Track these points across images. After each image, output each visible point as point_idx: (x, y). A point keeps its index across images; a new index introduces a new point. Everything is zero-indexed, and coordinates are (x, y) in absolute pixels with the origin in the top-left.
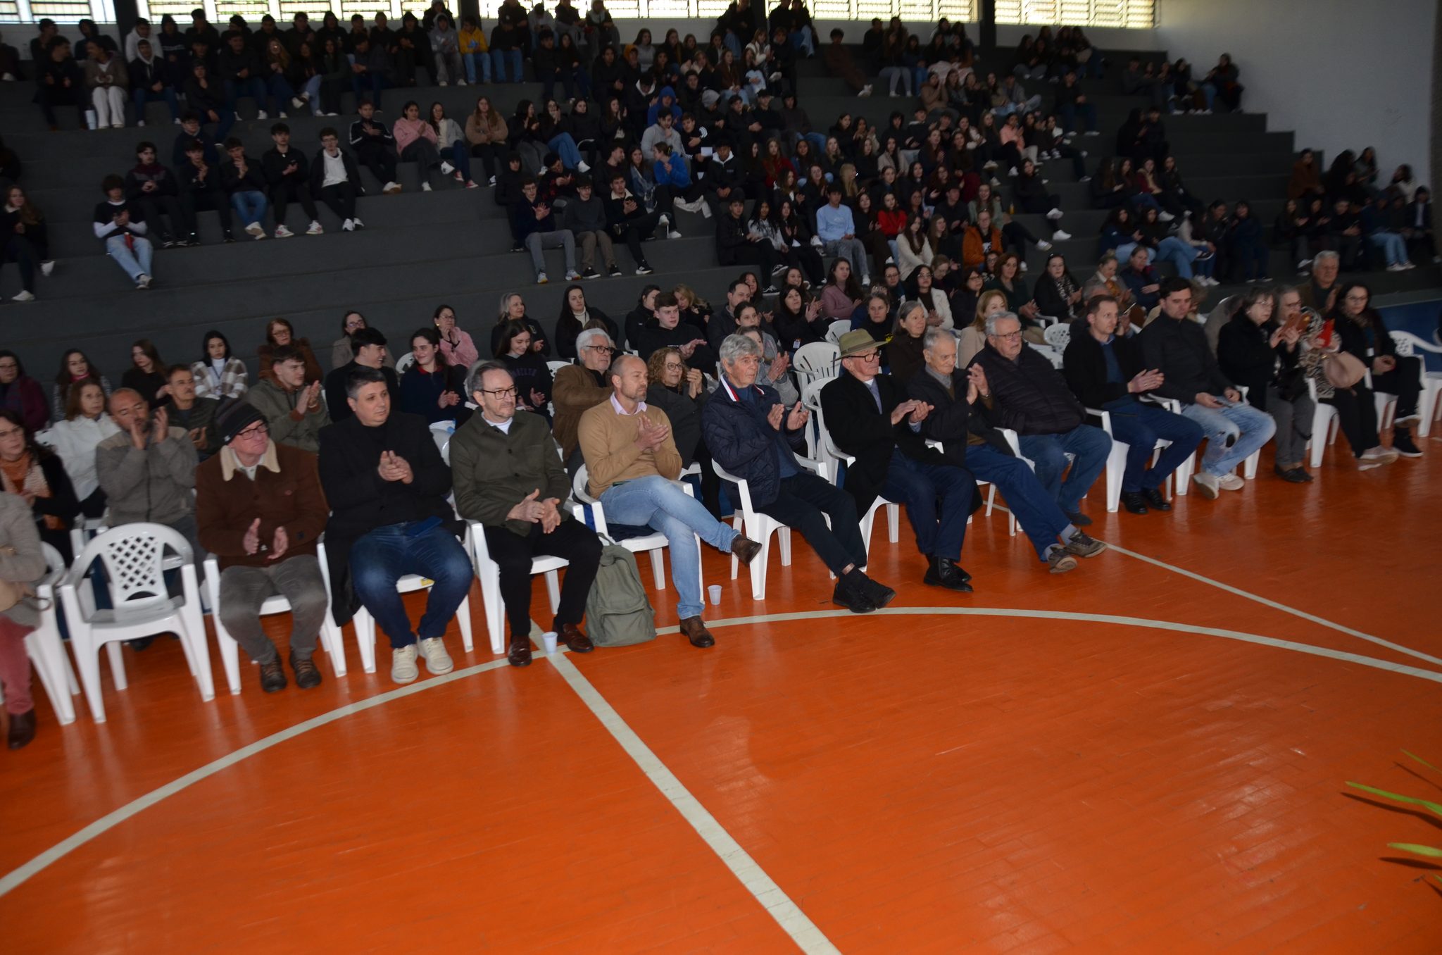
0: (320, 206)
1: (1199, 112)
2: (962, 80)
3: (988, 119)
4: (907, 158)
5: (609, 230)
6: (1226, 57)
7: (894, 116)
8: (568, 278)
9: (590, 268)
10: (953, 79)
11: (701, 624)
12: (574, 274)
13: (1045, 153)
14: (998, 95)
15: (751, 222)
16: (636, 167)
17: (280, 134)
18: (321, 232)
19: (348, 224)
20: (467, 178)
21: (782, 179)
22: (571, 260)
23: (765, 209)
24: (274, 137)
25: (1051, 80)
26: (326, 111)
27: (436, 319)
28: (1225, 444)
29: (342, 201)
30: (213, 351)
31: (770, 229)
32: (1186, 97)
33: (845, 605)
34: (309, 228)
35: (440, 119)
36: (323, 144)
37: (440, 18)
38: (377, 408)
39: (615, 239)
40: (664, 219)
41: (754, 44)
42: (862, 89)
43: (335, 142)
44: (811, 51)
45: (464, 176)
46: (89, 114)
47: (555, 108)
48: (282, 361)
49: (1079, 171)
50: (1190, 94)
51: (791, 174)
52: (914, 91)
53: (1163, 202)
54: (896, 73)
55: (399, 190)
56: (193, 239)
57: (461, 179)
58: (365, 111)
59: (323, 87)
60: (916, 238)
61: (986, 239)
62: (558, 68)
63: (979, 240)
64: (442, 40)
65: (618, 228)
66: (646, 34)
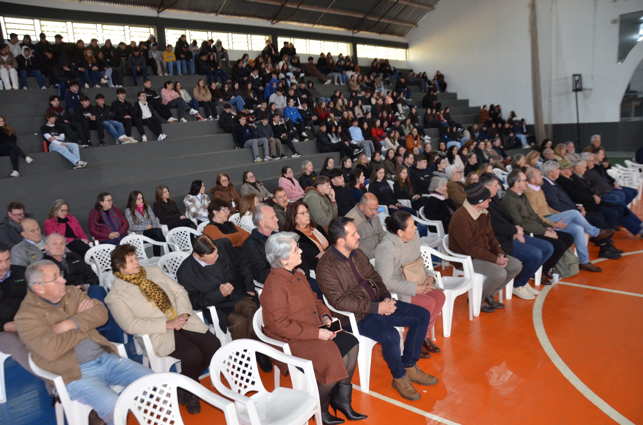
4: (366, 108)
5: (279, 138)
6: (438, 72)
8: (266, 160)
9: (274, 155)
10: (360, 78)
15: (328, 134)
17: (122, 94)
19: (161, 137)
22: (267, 152)
24: (118, 95)
25: (386, 79)
26: (114, 84)
34: (142, 138)
35: (180, 90)
36: (139, 98)
37: (154, 45)
39: (283, 142)
42: (327, 81)
52: (343, 83)
54: (336, 75)
55: (175, 121)
56: (90, 144)
57: (200, 116)
58: (148, 85)
59: (112, 73)
60: (392, 139)
61: (416, 139)
62: (212, 69)
63: (413, 140)
64: (155, 55)
65: (286, 137)
66: (247, 56)
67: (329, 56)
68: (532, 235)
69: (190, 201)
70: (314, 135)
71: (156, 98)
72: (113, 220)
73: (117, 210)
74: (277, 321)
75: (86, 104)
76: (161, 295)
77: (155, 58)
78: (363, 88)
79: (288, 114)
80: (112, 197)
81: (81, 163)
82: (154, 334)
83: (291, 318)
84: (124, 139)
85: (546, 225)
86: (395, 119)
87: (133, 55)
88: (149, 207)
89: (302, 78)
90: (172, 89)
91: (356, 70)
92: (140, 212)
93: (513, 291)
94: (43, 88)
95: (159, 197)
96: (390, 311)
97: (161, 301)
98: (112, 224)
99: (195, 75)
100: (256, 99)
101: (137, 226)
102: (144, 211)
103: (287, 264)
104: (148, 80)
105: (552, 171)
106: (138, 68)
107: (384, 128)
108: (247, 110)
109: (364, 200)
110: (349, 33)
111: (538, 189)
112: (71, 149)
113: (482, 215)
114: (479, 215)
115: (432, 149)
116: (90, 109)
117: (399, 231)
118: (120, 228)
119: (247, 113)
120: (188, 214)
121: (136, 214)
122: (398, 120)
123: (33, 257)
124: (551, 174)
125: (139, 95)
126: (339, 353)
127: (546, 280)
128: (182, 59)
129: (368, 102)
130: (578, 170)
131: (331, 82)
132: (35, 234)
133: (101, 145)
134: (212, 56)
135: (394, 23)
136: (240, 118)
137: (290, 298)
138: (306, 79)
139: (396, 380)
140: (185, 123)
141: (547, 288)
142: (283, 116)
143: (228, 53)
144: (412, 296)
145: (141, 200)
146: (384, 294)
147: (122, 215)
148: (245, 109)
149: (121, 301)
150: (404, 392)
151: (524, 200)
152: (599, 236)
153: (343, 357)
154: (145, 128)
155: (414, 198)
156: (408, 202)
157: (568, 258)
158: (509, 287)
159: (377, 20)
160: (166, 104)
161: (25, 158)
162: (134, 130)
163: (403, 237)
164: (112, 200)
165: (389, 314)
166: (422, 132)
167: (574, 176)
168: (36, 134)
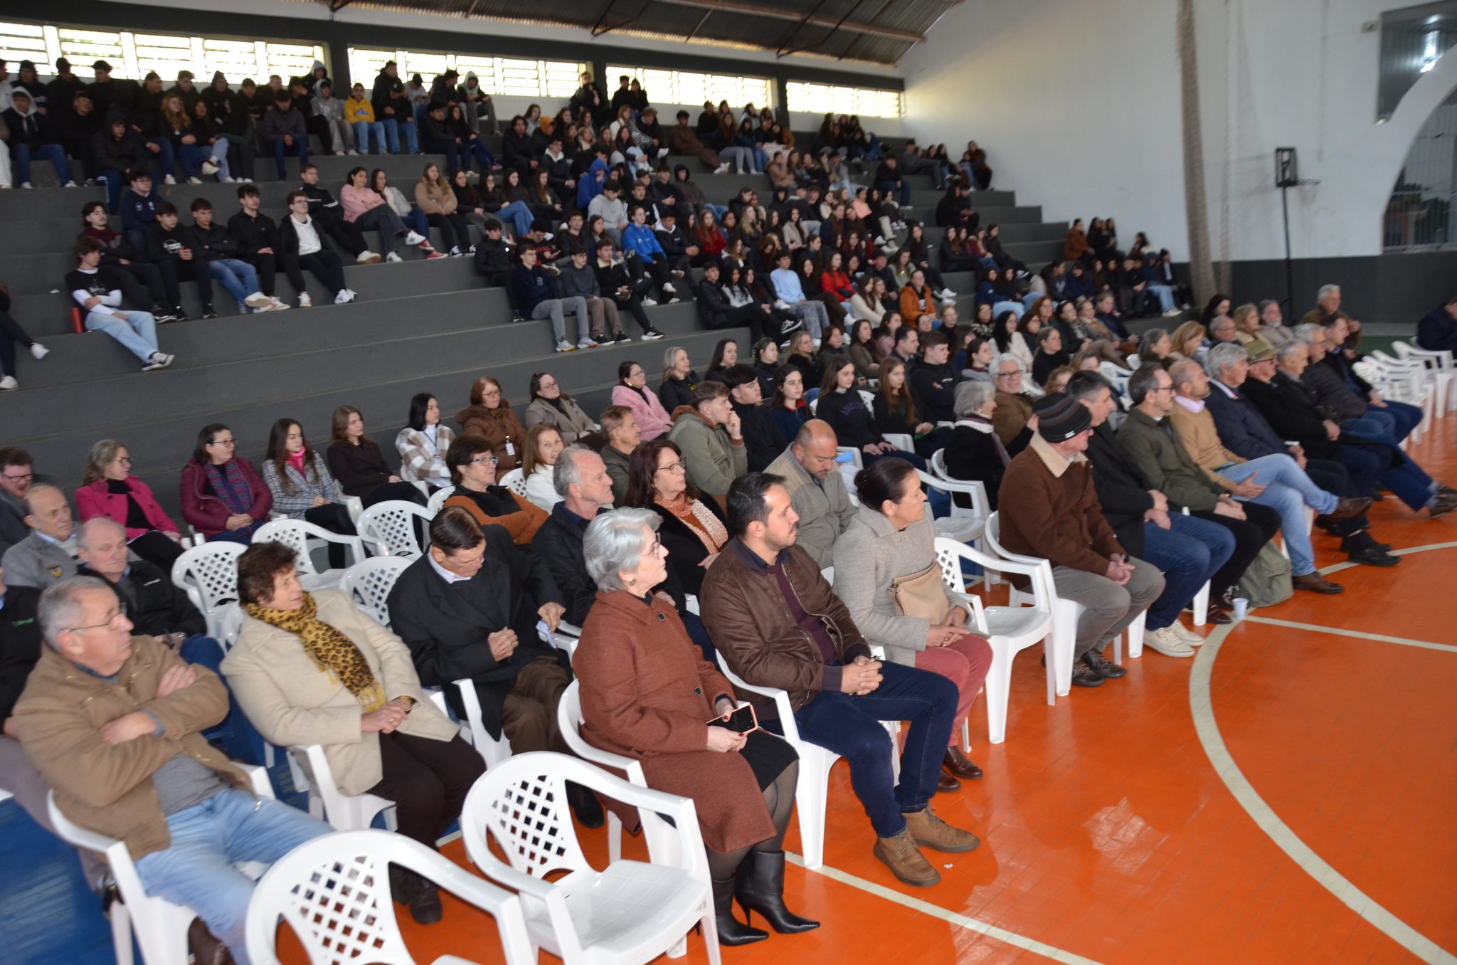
8: (582, 346)
9: (601, 335)
12: (590, 341)
19: (344, 296)
22: (585, 328)
24: (242, 200)
25: (854, 161)
26: (235, 177)
31: (742, 293)
35: (385, 187)
36: (292, 207)
42: (719, 166)
52: (757, 170)
54: (741, 153)
55: (373, 260)
56: (180, 314)
57: (431, 248)
58: (310, 176)
59: (229, 150)
60: (869, 298)
61: (921, 296)
62: (458, 140)
63: (917, 297)
64: (325, 108)
65: (627, 294)
66: (536, 109)
67: (724, 108)
68: (1186, 511)
69: (411, 442)
70: (691, 289)
71: (330, 205)
72: (237, 487)
73: (245, 465)
74: (611, 711)
75: (168, 221)
76: (350, 656)
77: (325, 114)
78: (801, 183)
79: (632, 242)
80: (232, 433)
81: (160, 357)
82: (334, 744)
83: (643, 703)
84: (259, 300)
85: (1217, 489)
86: (876, 252)
87: (277, 108)
88: (317, 455)
89: (664, 159)
90: (366, 186)
91: (785, 140)
92: (297, 468)
93: (1144, 638)
94: (68, 185)
95: (339, 432)
96: (868, 684)
97: (350, 669)
98: (234, 497)
99: (418, 153)
100: (558, 207)
101: (291, 501)
102: (307, 466)
103: (633, 582)
104: (312, 166)
105: (1229, 368)
106: (288, 139)
107: (851, 272)
108: (538, 233)
109: (804, 436)
110: (768, 56)
111: (1198, 406)
112: (136, 324)
113: (1074, 467)
114: (1066, 465)
115: (959, 319)
116: (177, 233)
117: (887, 504)
118: (252, 506)
119: (538, 241)
120: (407, 471)
121: (288, 473)
122: (882, 254)
123: (54, 573)
124: (1226, 372)
125: (290, 200)
126: (755, 780)
127: (1219, 612)
128: (390, 116)
129: (812, 212)
130: (1288, 364)
131: (729, 168)
132: (59, 521)
133: (206, 316)
134: (457, 109)
135: (871, 32)
136: (523, 251)
137: (642, 659)
138: (673, 162)
139: (884, 840)
140: (398, 264)
141: (1222, 631)
142: (621, 247)
143: (494, 102)
144: (917, 652)
145: (299, 440)
146: (855, 648)
147: (256, 475)
148: (535, 231)
149: (257, 668)
150: (902, 868)
151: (1170, 432)
152: (1337, 512)
153: (763, 788)
154: (306, 275)
155: (918, 429)
156: (905, 440)
157: (1265, 562)
158: (1137, 627)
159: (833, 26)
160: (352, 220)
161: (29, 345)
162: (281, 280)
163: (896, 516)
164: (232, 441)
165: (867, 692)
166: (934, 281)
167: (1280, 377)
168: (54, 291)
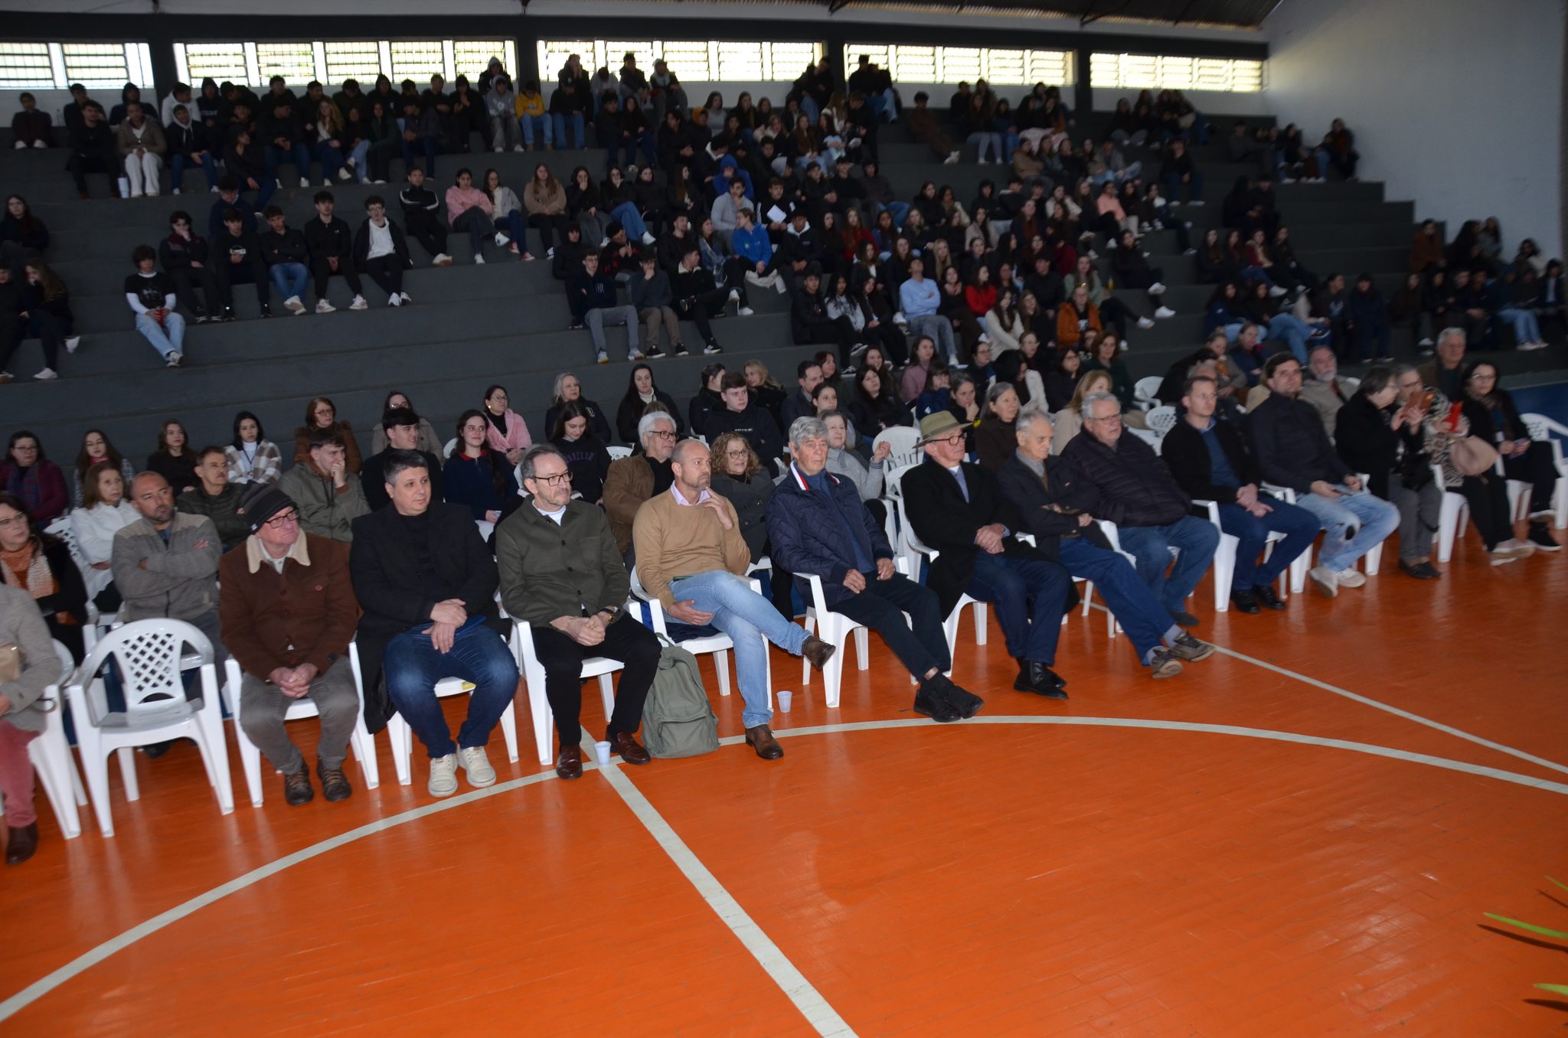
0: (365, 279)
1: (1312, 180)
2: (1056, 147)
3: (1084, 188)
4: (997, 229)
5: (676, 307)
6: (1337, 122)
7: (983, 184)
8: (631, 358)
9: (654, 347)
10: (1046, 145)
11: (769, 733)
12: (637, 353)
13: (1146, 224)
14: (1095, 162)
15: (827, 300)
16: (706, 239)
17: (324, 202)
18: (366, 307)
19: (395, 299)
20: (523, 250)
21: (862, 253)
22: (634, 338)
23: (841, 285)
24: (317, 206)
27: (487, 401)
28: (1344, 536)
29: (388, 274)
30: (244, 434)
31: (848, 305)
32: (1298, 164)
33: (928, 713)
34: (352, 303)
35: (496, 188)
36: (369, 213)
37: (499, 82)
38: (416, 495)
39: (682, 316)
40: (734, 294)
41: (831, 110)
42: (948, 156)
43: (381, 212)
44: (894, 116)
45: (520, 248)
46: (122, 182)
47: (619, 177)
48: (320, 446)
49: (1183, 243)
50: (1301, 161)
51: (869, 247)
52: (1004, 158)
53: (1275, 276)
54: (988, 138)
55: (450, 263)
58: (415, 178)
59: (370, 150)
60: (1007, 314)
61: (1084, 316)
62: (626, 133)
64: (500, 104)
66: (717, 98)
71: (429, 208)
73: (46, 469)
75: (233, 227)
84: (296, 304)
100: (691, 205)
104: (415, 168)
110: (1066, 23)
134: (631, 101)
